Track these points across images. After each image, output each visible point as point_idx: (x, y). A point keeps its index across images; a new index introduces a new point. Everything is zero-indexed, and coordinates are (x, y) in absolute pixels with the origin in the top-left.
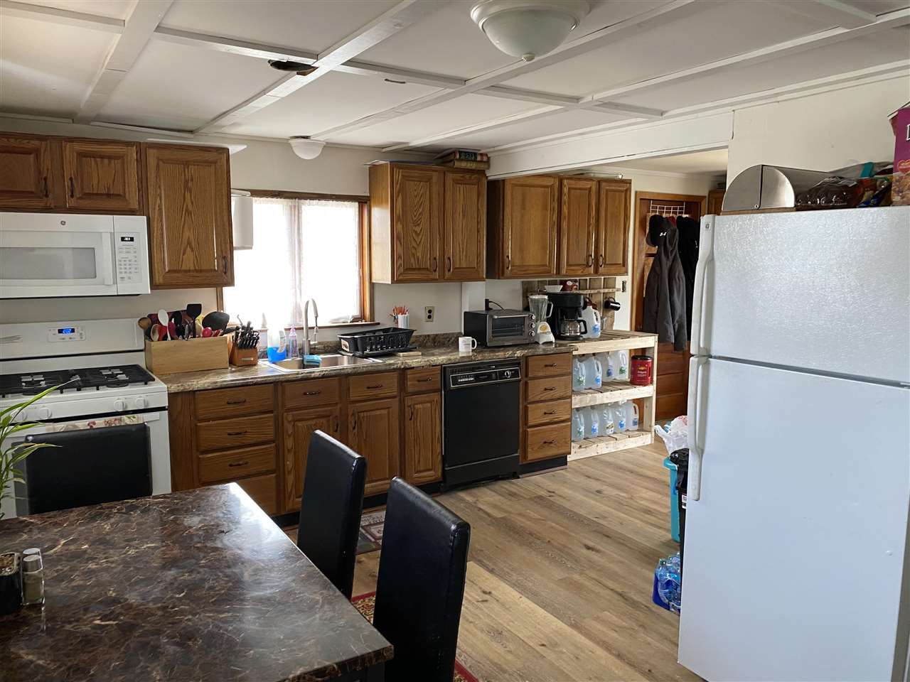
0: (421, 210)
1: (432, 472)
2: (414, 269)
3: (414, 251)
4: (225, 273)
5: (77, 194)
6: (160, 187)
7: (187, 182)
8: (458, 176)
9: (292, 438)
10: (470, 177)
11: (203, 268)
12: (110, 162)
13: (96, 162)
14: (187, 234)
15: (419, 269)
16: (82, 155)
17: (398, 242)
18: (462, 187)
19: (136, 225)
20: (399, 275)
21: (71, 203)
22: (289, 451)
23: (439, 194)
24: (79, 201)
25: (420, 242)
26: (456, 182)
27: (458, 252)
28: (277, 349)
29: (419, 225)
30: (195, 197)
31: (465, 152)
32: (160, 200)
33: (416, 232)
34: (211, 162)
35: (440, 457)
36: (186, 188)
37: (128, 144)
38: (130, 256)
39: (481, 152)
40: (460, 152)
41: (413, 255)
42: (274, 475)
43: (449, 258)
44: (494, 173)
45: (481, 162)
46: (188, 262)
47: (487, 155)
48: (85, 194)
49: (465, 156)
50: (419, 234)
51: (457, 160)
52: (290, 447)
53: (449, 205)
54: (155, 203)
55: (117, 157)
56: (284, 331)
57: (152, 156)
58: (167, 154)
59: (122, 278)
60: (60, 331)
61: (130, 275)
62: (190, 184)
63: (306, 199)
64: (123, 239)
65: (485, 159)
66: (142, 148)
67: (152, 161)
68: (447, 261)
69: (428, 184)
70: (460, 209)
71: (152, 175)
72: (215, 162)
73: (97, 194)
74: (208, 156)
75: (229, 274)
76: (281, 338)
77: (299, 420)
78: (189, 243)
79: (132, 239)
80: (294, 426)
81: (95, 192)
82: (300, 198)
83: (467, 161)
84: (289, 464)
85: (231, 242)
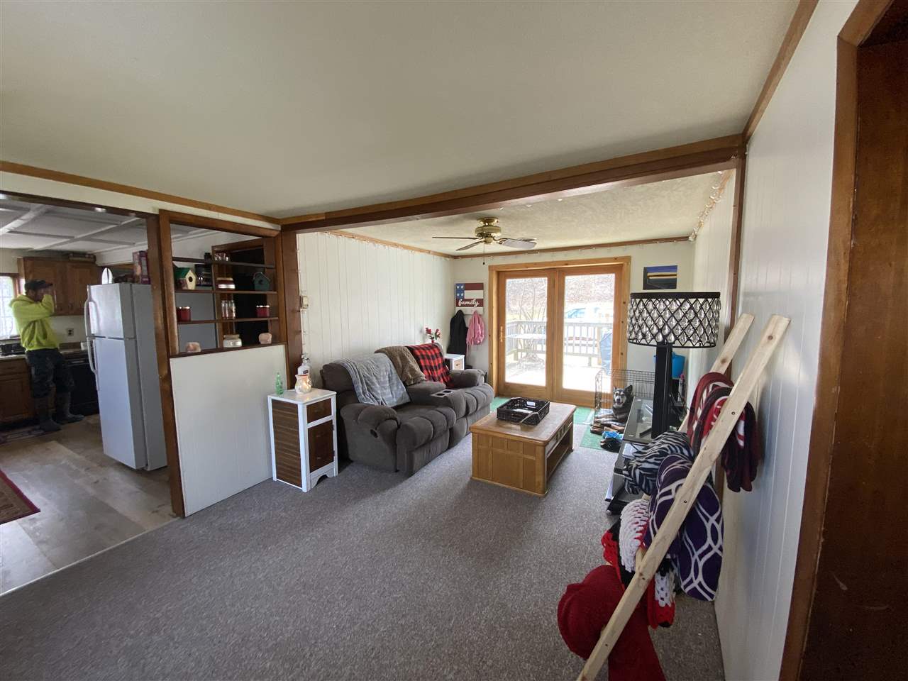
40: (73, 253)
47: (93, 255)
53: (69, 278)
69: (52, 268)
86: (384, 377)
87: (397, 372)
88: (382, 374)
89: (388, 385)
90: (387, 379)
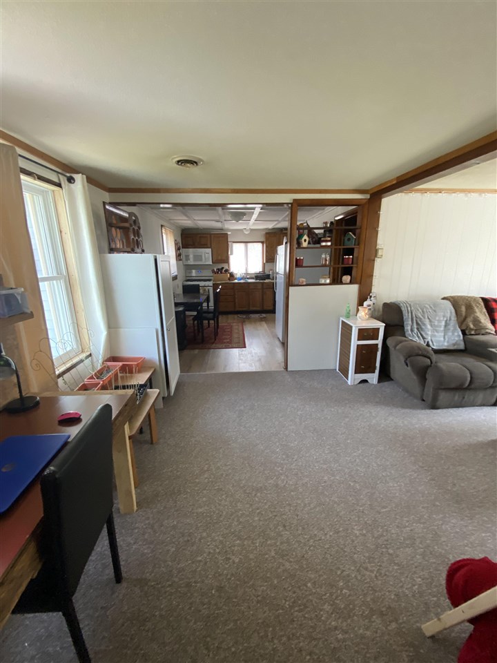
11: (223, 259)
13: (203, 238)
16: (200, 237)
17: (267, 253)
19: (209, 250)
26: (283, 236)
28: (239, 277)
32: (214, 245)
37: (208, 234)
38: (208, 257)
42: (233, 303)
46: (220, 258)
52: (237, 297)
55: (206, 237)
56: (241, 274)
58: (215, 235)
59: (207, 261)
60: (198, 272)
62: (220, 242)
63: (248, 243)
67: (213, 237)
71: (212, 240)
74: (224, 235)
75: (228, 260)
78: (220, 254)
79: (208, 253)
80: (237, 293)
86: (439, 321)
87: (457, 320)
88: (437, 318)
89: (442, 329)
90: (443, 323)
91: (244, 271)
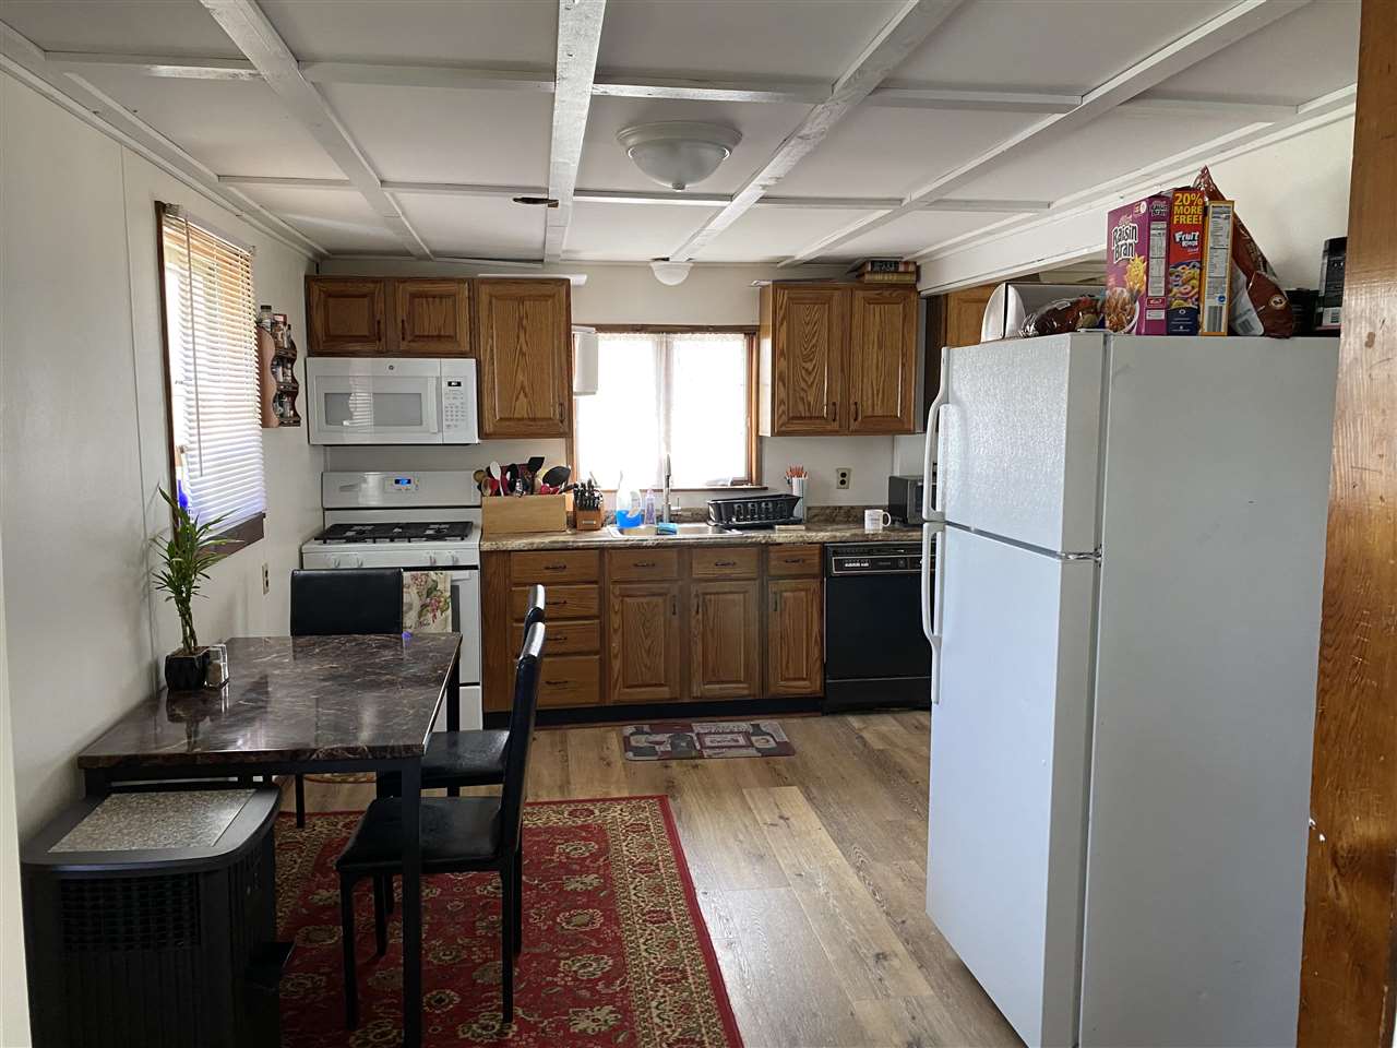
0: (814, 341)
1: (806, 682)
2: (801, 418)
3: (802, 394)
4: (562, 422)
5: (409, 338)
6: (492, 328)
7: (521, 319)
8: (872, 294)
9: (619, 615)
10: (891, 294)
11: (539, 415)
12: (441, 302)
13: (428, 303)
14: (520, 377)
15: (811, 418)
16: (414, 296)
17: (781, 384)
18: (877, 308)
19: (466, 368)
20: (781, 426)
21: (404, 346)
22: (616, 631)
23: (843, 319)
24: (412, 344)
25: (813, 383)
26: (869, 301)
27: (870, 396)
28: (627, 512)
29: (811, 360)
30: (530, 336)
31: (881, 262)
32: (490, 342)
33: (807, 370)
34: (549, 296)
35: (818, 664)
36: (520, 325)
37: (461, 281)
38: (458, 402)
39: (904, 260)
40: (873, 263)
41: (802, 399)
42: (597, 657)
43: (856, 403)
44: (928, 286)
45: (906, 272)
46: (522, 408)
47: (915, 263)
48: (417, 336)
49: (881, 266)
50: (810, 373)
51: (868, 272)
52: (616, 626)
53: (857, 333)
54: (487, 343)
55: (448, 296)
56: (639, 493)
57: (484, 291)
58: (500, 289)
59: (449, 426)
60: (397, 482)
61: (458, 423)
62: (525, 322)
63: (675, 332)
64: (450, 384)
65: (912, 268)
66: (474, 284)
67: (484, 298)
68: (853, 407)
69: (827, 306)
70: (873, 336)
71: (483, 314)
72: (553, 296)
73: (428, 336)
74: (546, 289)
75: (566, 423)
76: (633, 500)
77: (628, 596)
78: (523, 388)
79: (459, 384)
80: (622, 601)
81: (426, 334)
82: (668, 332)
83: (885, 272)
84: (615, 645)
85: (571, 387)
91: (653, 480)
